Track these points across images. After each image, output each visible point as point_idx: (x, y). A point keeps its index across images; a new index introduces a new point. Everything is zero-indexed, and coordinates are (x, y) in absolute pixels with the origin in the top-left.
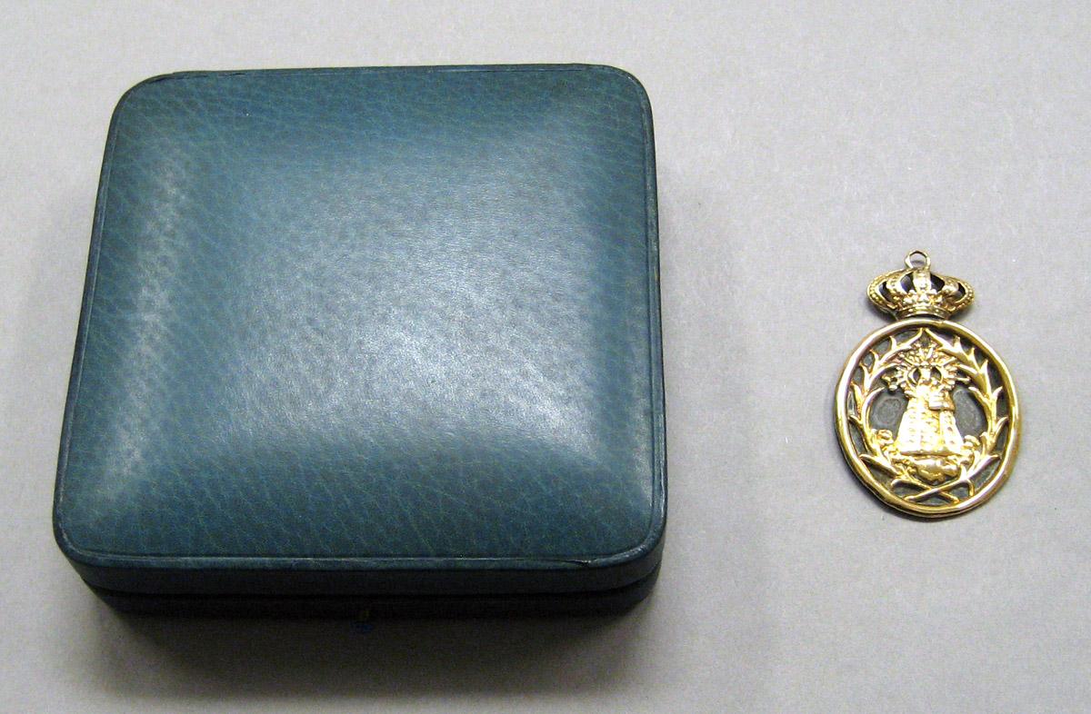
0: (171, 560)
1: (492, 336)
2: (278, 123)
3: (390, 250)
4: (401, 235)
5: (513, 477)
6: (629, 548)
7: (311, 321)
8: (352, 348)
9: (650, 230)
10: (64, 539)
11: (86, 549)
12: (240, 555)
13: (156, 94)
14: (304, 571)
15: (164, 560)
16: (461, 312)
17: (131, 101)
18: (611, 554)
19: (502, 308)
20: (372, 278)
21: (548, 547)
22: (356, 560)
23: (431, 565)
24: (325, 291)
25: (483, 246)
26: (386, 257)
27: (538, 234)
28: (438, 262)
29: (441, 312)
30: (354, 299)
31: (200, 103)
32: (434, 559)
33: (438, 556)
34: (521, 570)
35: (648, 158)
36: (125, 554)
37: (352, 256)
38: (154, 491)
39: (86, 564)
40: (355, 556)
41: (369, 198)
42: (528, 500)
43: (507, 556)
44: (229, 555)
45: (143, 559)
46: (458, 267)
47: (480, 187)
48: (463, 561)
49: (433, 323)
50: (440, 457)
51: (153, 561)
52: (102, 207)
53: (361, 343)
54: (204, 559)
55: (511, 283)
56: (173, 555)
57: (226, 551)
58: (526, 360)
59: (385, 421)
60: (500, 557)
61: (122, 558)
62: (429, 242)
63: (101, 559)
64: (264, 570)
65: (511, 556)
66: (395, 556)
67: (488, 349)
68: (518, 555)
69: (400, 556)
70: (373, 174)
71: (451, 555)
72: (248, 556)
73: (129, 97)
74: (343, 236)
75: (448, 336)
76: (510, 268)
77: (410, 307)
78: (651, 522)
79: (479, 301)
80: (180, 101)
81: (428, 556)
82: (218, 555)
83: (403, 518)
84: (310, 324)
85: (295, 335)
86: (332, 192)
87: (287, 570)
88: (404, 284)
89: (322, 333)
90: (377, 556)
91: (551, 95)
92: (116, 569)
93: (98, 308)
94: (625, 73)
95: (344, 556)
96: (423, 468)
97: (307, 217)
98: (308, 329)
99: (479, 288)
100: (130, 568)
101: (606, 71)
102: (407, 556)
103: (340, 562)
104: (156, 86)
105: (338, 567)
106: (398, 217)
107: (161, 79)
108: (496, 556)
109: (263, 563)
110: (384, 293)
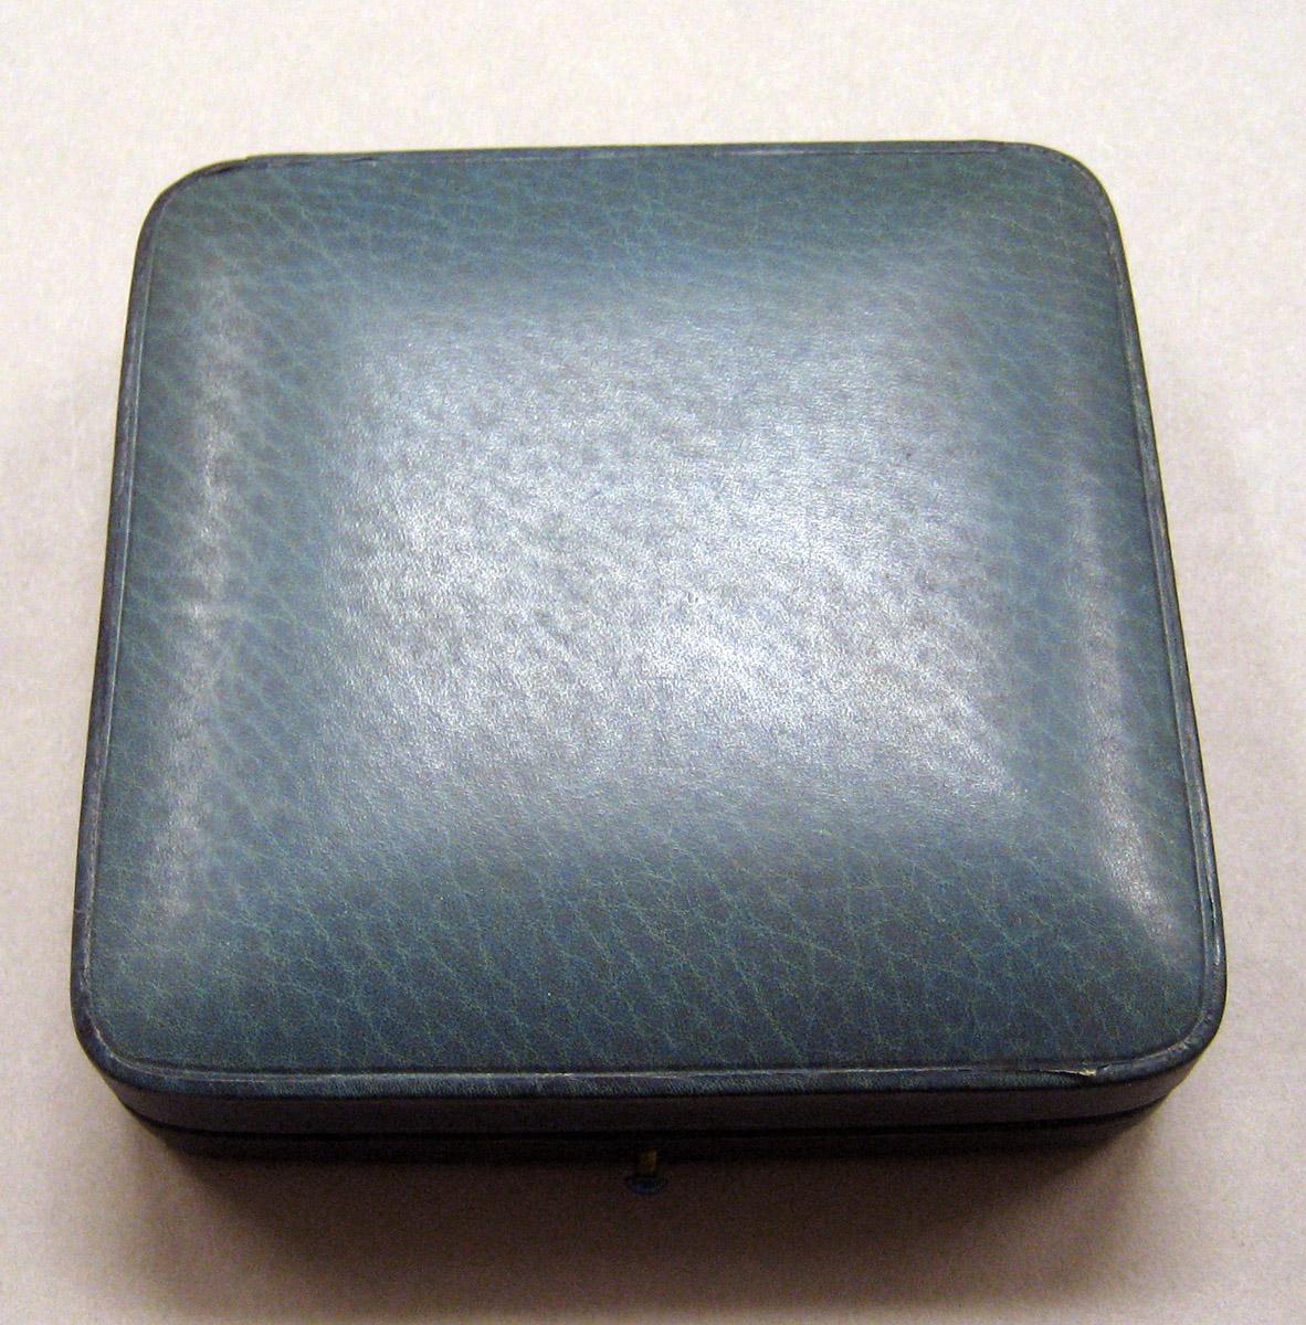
0: (306, 1080)
1: (884, 645)
2: (452, 247)
3: (681, 482)
4: (698, 455)
5: (945, 914)
6: (1166, 1046)
7: (543, 619)
8: (624, 670)
9: (1142, 442)
10: (96, 1040)
11: (141, 1060)
12: (437, 1070)
13: (219, 195)
14: (556, 1097)
15: (293, 1079)
16: (823, 599)
17: (174, 208)
18: (1134, 1056)
19: (899, 594)
20: (652, 536)
21: (1018, 1047)
22: (659, 1076)
23: (795, 1083)
24: (566, 561)
25: (851, 476)
26: (674, 496)
27: (949, 451)
28: (772, 505)
29: (786, 600)
30: (619, 576)
31: (304, 213)
32: (805, 1071)
33: (812, 1065)
34: (966, 1089)
35: (1124, 311)
36: (213, 1068)
37: (611, 495)
38: (267, 949)
39: (140, 1088)
40: (655, 1068)
41: (633, 385)
42: (977, 957)
43: (940, 1064)
44: (415, 1069)
45: (253, 1079)
46: (809, 514)
47: (834, 365)
48: (862, 1076)
49: (771, 621)
50: (808, 879)
51: (271, 1083)
52: (132, 405)
53: (640, 659)
54: (367, 1077)
55: (911, 544)
56: (309, 1071)
57: (409, 1062)
58: (950, 690)
59: (699, 810)
60: (926, 1065)
61: (211, 1077)
62: (750, 469)
63: (172, 1078)
64: (482, 1097)
65: (947, 1064)
66: (731, 1067)
67: (878, 670)
68: (958, 1062)
69: (739, 1067)
70: (637, 341)
71: (836, 1064)
72: (450, 1070)
73: (170, 201)
74: (591, 458)
75: (802, 646)
76: (904, 516)
77: (728, 591)
78: (1201, 993)
79: (857, 579)
80: (266, 208)
81: (792, 1066)
82: (396, 1069)
83: (745, 996)
84: (543, 624)
85: (517, 645)
86: (562, 376)
87: (528, 1095)
88: (712, 547)
89: (565, 640)
90: (696, 1067)
91: (944, 197)
92: (197, 1096)
93: (134, 593)
94: (1065, 158)
95: (635, 1069)
96: (778, 900)
97: (521, 421)
98: (540, 634)
99: (853, 555)
100: (227, 1096)
101: (1032, 154)
102: (755, 1067)
103: (628, 1079)
104: (217, 181)
105: (624, 1089)
106: (690, 420)
107: (226, 169)
108: (919, 1064)
109: (482, 1083)
110: (676, 563)
